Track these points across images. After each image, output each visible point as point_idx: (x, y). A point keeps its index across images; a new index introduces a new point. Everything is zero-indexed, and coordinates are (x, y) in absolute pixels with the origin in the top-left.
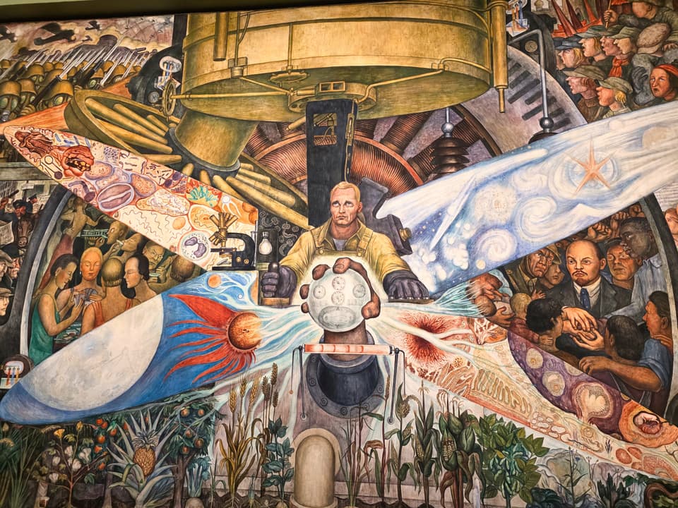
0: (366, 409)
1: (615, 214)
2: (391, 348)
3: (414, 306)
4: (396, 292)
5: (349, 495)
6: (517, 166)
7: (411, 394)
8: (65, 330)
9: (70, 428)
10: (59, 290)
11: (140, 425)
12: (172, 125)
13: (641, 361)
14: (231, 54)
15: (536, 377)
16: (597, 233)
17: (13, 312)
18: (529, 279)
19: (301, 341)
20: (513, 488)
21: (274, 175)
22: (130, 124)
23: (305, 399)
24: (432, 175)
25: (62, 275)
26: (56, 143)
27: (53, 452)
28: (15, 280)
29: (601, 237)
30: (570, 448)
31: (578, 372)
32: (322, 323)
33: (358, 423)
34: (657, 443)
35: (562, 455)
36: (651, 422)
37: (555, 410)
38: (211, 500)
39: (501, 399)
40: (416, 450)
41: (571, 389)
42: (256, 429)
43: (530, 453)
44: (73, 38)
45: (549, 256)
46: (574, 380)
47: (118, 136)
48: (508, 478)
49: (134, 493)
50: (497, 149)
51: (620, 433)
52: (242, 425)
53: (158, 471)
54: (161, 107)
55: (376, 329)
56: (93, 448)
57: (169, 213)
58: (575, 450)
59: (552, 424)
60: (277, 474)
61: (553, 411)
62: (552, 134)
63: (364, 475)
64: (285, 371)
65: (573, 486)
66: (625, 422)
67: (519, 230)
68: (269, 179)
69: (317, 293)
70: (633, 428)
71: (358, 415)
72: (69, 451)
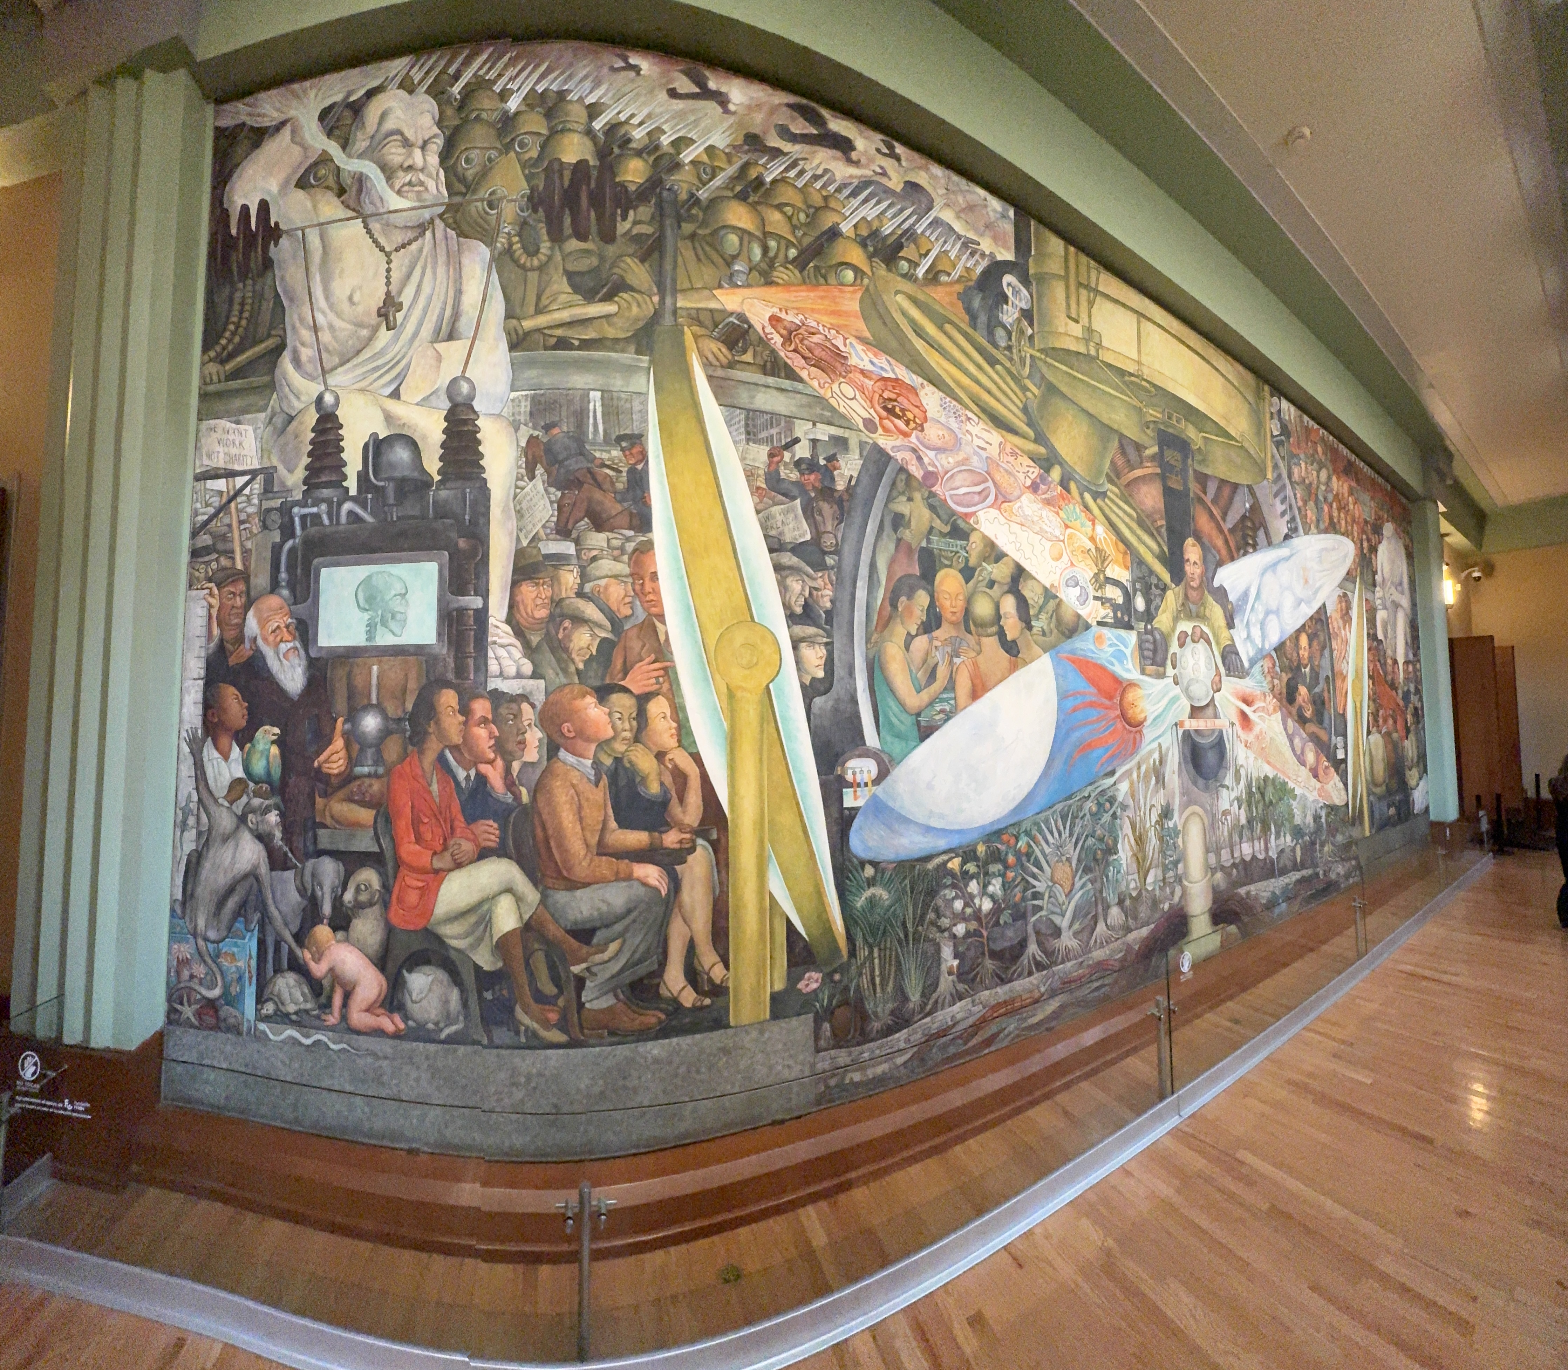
0: (1219, 781)
2: (1229, 721)
4: (1228, 666)
5: (1216, 863)
7: (1241, 763)
8: (931, 704)
9: (969, 854)
10: (910, 638)
11: (1052, 834)
12: (1029, 395)
14: (1084, 319)
17: (839, 671)
18: (1286, 660)
19: (1176, 716)
23: (1184, 778)
25: (909, 610)
26: (854, 361)
28: (828, 613)
29: (1310, 631)
32: (1188, 696)
33: (1216, 796)
40: (1246, 811)
42: (1152, 816)
47: (958, 384)
52: (1142, 814)
54: (1012, 358)
55: (1220, 703)
56: (1003, 875)
57: (1042, 534)
60: (1172, 859)
63: (1223, 842)
64: (1168, 750)
68: (1134, 514)
69: (1182, 663)
71: (1215, 788)
72: (973, 887)
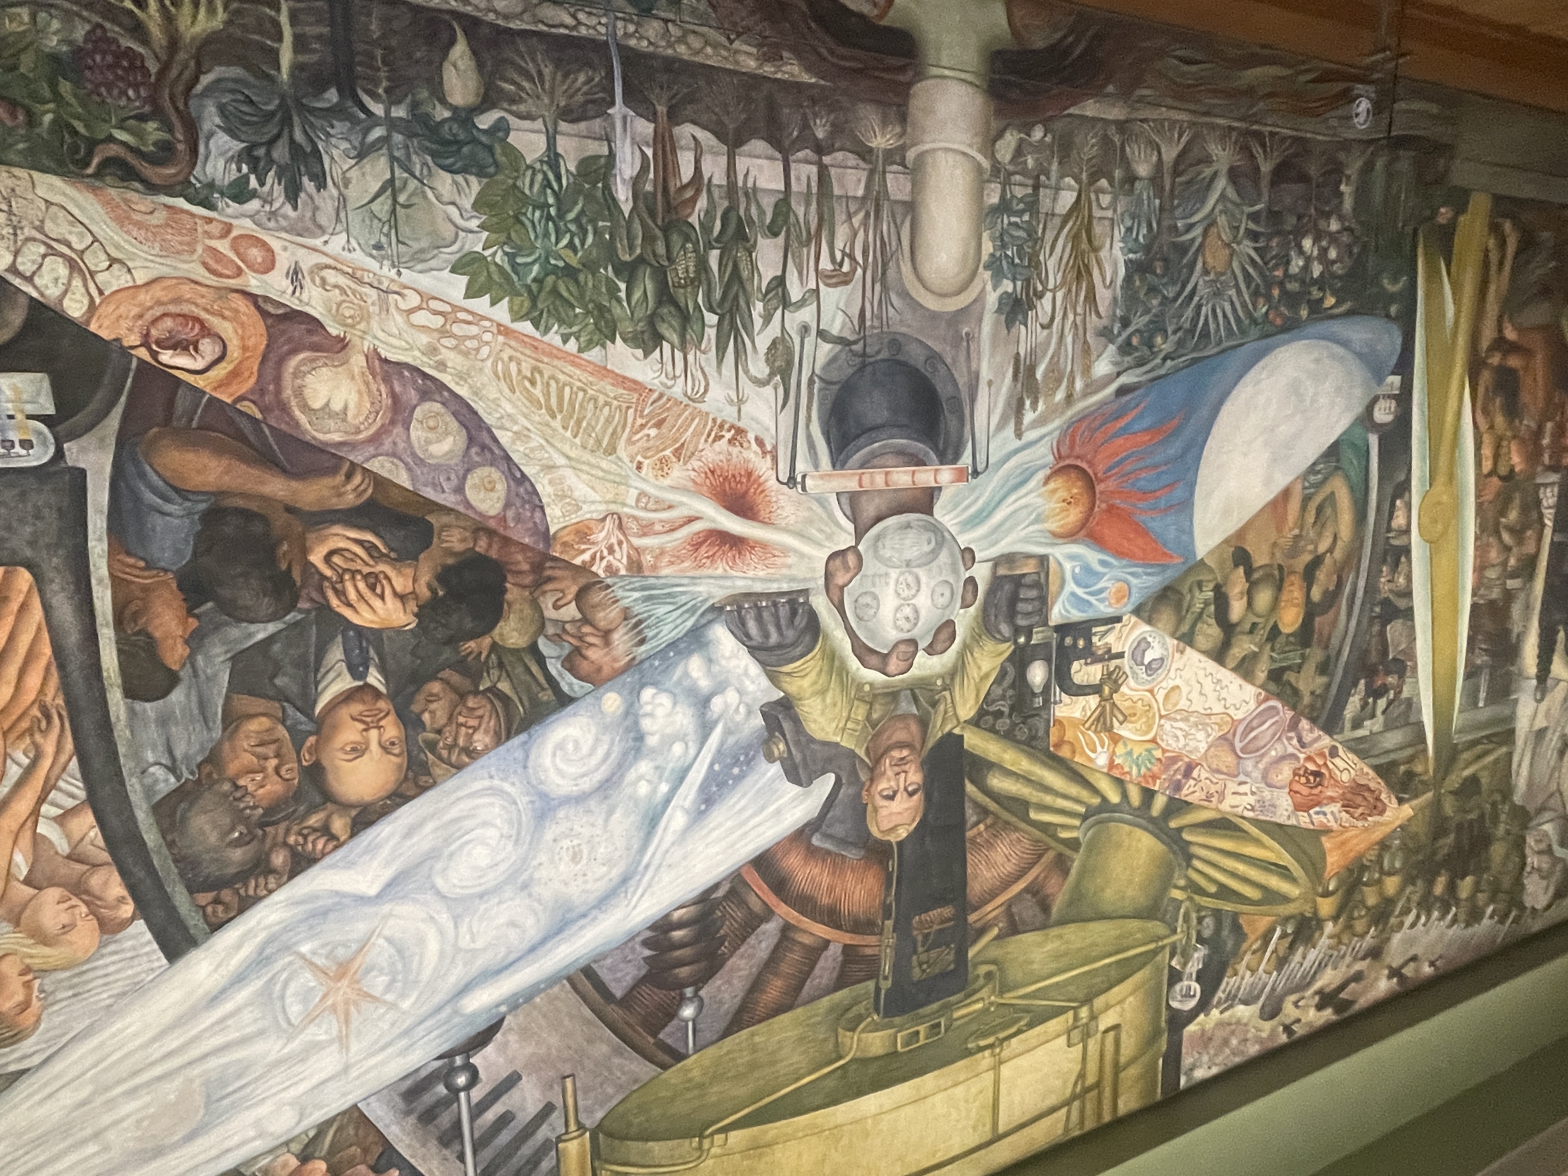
0: (854, 354)
1: (280, 886)
2: (804, 489)
3: (758, 588)
4: (794, 613)
5: (884, 172)
6: (531, 957)
7: (762, 390)
8: (1324, 481)
9: (1316, 310)
10: (1332, 549)
11: (1225, 316)
12: (1182, 883)
13: (202, 506)
14: (1093, 1045)
15: (484, 447)
16: (325, 830)
17: (1386, 506)
18: (500, 686)
19: (973, 489)
20: (539, 177)
21: (1023, 825)
22: (1241, 868)
23: (965, 370)
24: (720, 893)
25: (1328, 577)
26: (1336, 807)
27: (1337, 268)
29: (314, 820)
30: (399, 273)
31: (374, 465)
32: (937, 530)
33: (868, 323)
34: (157, 291)
35: (418, 258)
36: (174, 347)
37: (436, 368)
38: (1118, 174)
39: (567, 390)
40: (754, 267)
41: (393, 422)
42: (1048, 308)
43: (498, 259)
44: (1317, 998)
45: (450, 748)
46: (387, 445)
47: (1258, 842)
48: (551, 200)
49: (1231, 193)
50: (579, 986)
51: (264, 314)
52: (1071, 317)
53: (1197, 231)
54: (1198, 911)
55: (834, 528)
56: (1286, 274)
57: (1186, 715)
58: (385, 269)
59: (443, 332)
60: (1013, 219)
61: (442, 366)
62: (448, 1055)
63: (856, 213)
64: (1001, 427)
65: (392, 181)
66: (251, 343)
67: (523, 801)
68: (1033, 815)
69: (947, 593)
70: (226, 329)
71: (869, 341)
72: (1317, 270)
